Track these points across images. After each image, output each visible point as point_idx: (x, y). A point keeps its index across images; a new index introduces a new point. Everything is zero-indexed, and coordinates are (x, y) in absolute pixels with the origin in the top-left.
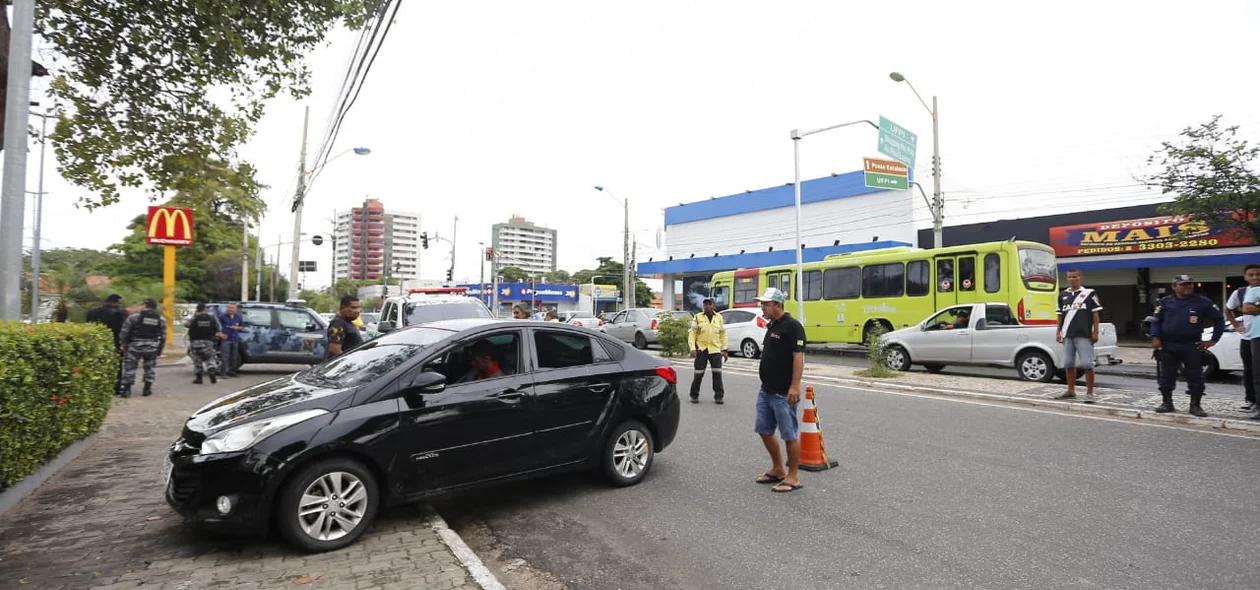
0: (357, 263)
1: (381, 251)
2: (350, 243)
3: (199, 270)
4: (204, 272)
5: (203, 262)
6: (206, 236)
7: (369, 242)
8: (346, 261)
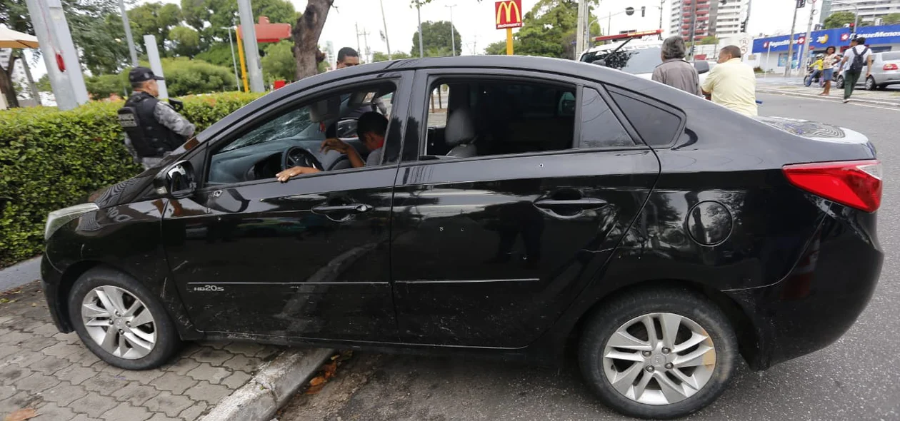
0: (686, 29)
1: (707, 15)
2: (682, 13)
3: (557, 45)
4: (560, 46)
5: (560, 40)
6: (563, 20)
7: (697, 9)
8: (677, 28)
